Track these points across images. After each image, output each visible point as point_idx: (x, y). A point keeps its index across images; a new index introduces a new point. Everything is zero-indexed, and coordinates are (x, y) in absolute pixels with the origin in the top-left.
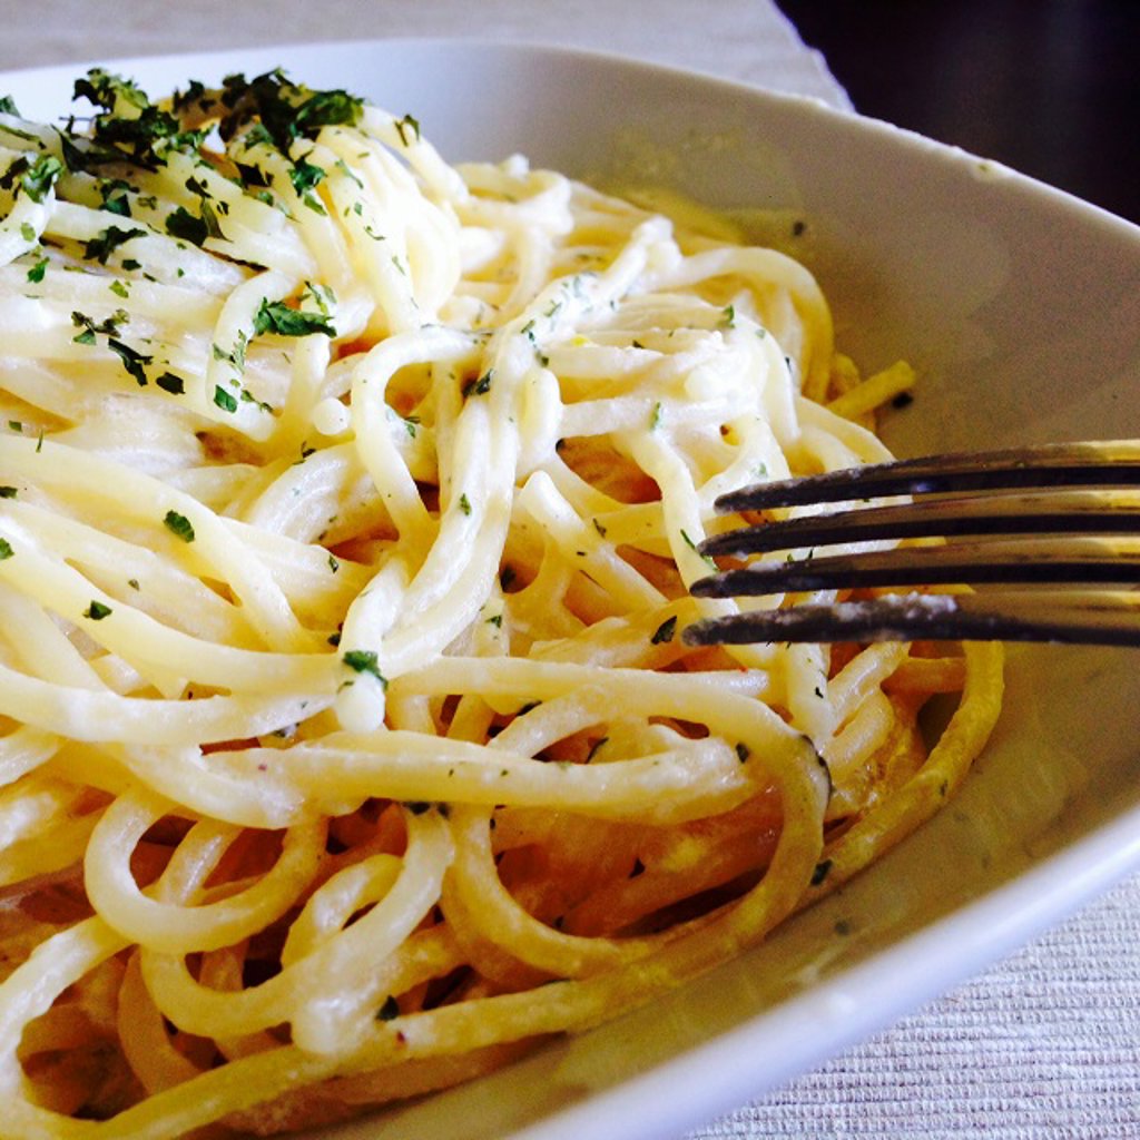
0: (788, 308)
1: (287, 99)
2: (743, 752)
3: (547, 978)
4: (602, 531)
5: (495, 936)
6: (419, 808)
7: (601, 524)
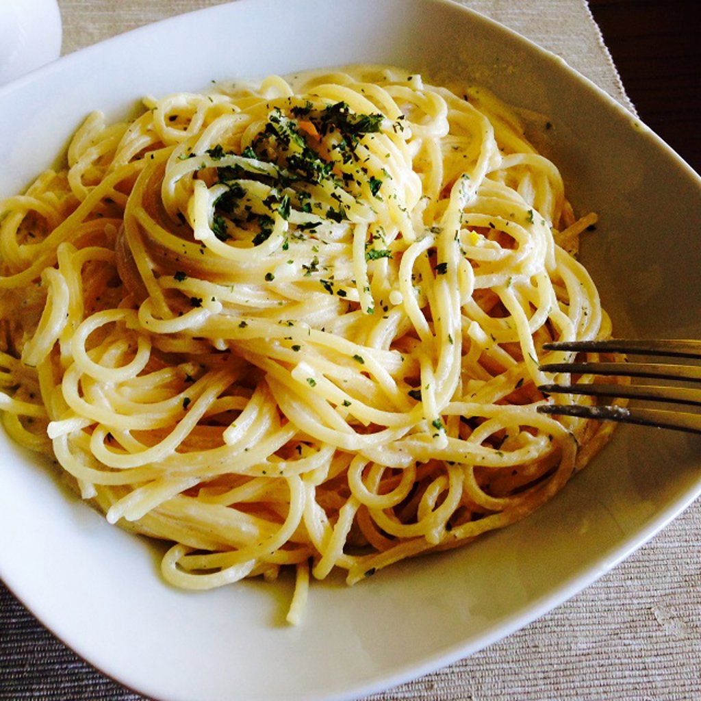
0: (547, 186)
1: (350, 121)
2: (551, 437)
3: (492, 512)
4: (494, 339)
5: (477, 502)
6: (452, 463)
7: (494, 336)
